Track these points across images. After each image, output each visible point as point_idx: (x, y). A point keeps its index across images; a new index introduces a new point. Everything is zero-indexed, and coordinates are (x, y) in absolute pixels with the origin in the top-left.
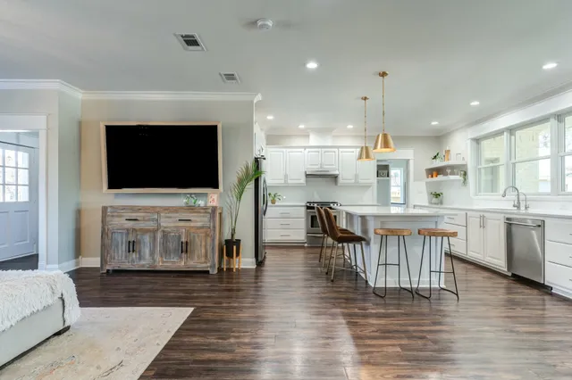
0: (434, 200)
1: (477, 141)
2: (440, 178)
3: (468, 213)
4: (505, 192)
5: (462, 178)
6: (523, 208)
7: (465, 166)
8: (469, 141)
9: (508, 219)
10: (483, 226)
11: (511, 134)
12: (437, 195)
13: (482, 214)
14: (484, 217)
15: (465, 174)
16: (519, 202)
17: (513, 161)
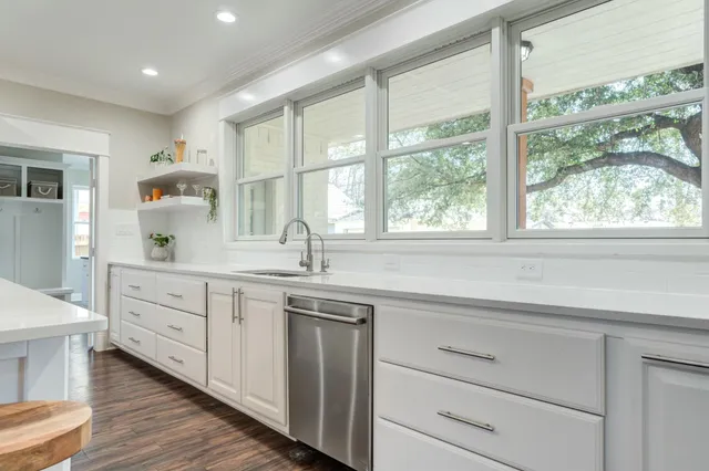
0: (157, 251)
1: (238, 125)
2: (167, 201)
3: (212, 283)
4: (285, 231)
5: (207, 204)
6: (317, 268)
7: (214, 177)
8: (222, 124)
9: (291, 301)
10: (238, 317)
11: (296, 113)
12: (163, 241)
13: (237, 285)
14: (240, 293)
15: (214, 195)
16: (310, 257)
17: (300, 168)
